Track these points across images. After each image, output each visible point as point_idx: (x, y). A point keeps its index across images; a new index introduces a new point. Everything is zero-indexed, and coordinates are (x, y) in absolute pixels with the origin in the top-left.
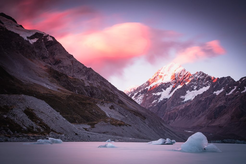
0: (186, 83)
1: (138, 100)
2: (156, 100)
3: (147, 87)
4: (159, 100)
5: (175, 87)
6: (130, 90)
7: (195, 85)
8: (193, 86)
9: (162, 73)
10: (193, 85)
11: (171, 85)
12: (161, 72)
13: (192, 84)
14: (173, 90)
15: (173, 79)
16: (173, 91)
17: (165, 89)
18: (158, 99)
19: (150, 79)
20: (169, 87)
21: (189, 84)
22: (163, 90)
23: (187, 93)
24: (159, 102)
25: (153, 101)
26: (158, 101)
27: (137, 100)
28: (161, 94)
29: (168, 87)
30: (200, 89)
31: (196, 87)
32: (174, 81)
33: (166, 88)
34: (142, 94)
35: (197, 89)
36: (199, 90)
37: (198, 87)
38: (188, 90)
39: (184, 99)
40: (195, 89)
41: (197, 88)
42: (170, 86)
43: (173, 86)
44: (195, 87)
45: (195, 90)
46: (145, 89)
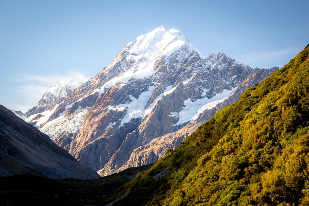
0: (185, 83)
1: (74, 122)
2: (115, 123)
3: (97, 90)
4: (121, 121)
5: (160, 90)
6: (59, 92)
7: (204, 86)
8: (199, 89)
9: (133, 54)
10: (201, 86)
11: (152, 85)
12: (132, 51)
13: (199, 84)
14: (155, 97)
15: (158, 69)
16: (154, 100)
17: (137, 96)
18: (120, 119)
19: (106, 69)
20: (146, 89)
21: (192, 83)
22: (132, 98)
23: (185, 105)
24: (122, 128)
25: (107, 125)
26: (119, 124)
27: (72, 121)
28: (127, 108)
29: (143, 91)
30: (215, 95)
31: (208, 90)
32: (161, 73)
33: (140, 94)
34: (84, 107)
35: (209, 96)
36: (214, 97)
37: (211, 90)
38: (187, 99)
39: (178, 119)
40: (204, 94)
41: (210, 94)
42: (149, 89)
43: (156, 87)
44: (205, 91)
45: (204, 98)
46: (93, 93)
